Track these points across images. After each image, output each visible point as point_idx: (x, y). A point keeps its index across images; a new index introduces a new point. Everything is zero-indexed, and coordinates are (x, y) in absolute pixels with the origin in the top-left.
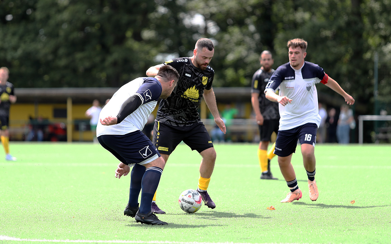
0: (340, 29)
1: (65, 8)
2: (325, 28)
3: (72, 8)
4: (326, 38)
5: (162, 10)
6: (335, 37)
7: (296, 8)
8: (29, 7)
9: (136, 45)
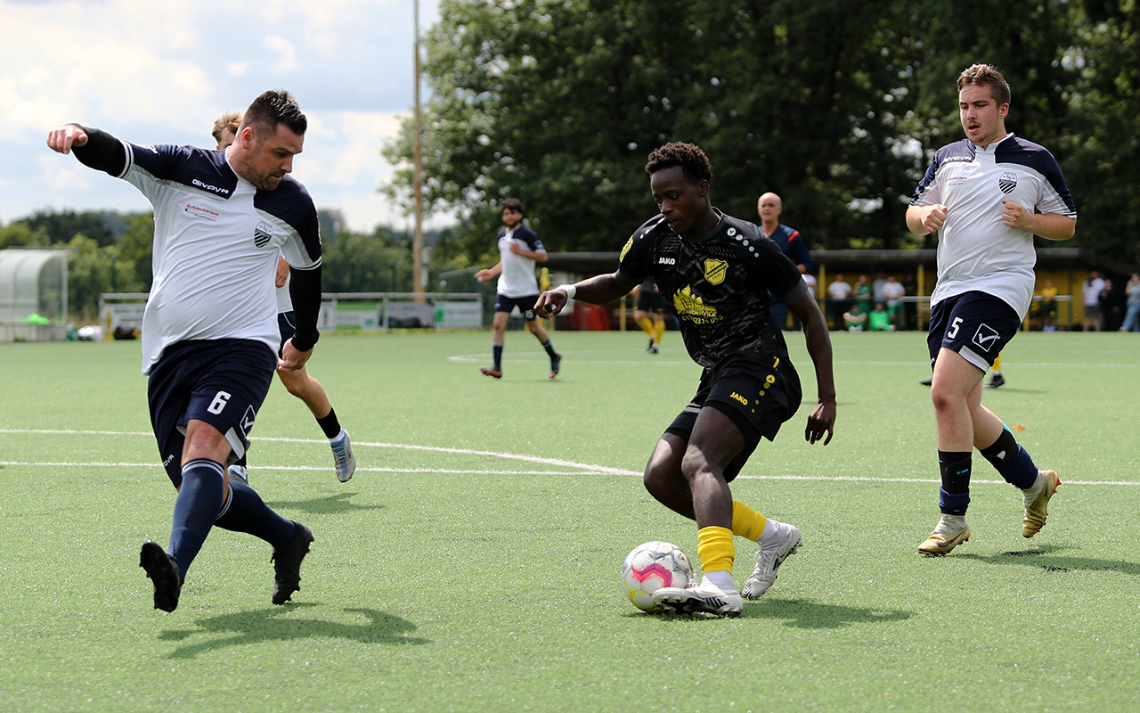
0: (1125, 159)
1: (716, 130)
2: (1103, 158)
3: (724, 131)
4: (1105, 172)
5: (860, 133)
6: (1118, 170)
7: (1059, 132)
8: (662, 131)
9: (819, 186)
